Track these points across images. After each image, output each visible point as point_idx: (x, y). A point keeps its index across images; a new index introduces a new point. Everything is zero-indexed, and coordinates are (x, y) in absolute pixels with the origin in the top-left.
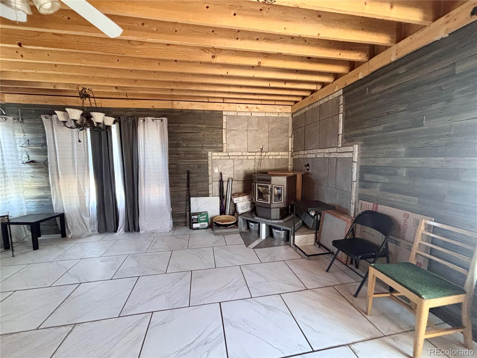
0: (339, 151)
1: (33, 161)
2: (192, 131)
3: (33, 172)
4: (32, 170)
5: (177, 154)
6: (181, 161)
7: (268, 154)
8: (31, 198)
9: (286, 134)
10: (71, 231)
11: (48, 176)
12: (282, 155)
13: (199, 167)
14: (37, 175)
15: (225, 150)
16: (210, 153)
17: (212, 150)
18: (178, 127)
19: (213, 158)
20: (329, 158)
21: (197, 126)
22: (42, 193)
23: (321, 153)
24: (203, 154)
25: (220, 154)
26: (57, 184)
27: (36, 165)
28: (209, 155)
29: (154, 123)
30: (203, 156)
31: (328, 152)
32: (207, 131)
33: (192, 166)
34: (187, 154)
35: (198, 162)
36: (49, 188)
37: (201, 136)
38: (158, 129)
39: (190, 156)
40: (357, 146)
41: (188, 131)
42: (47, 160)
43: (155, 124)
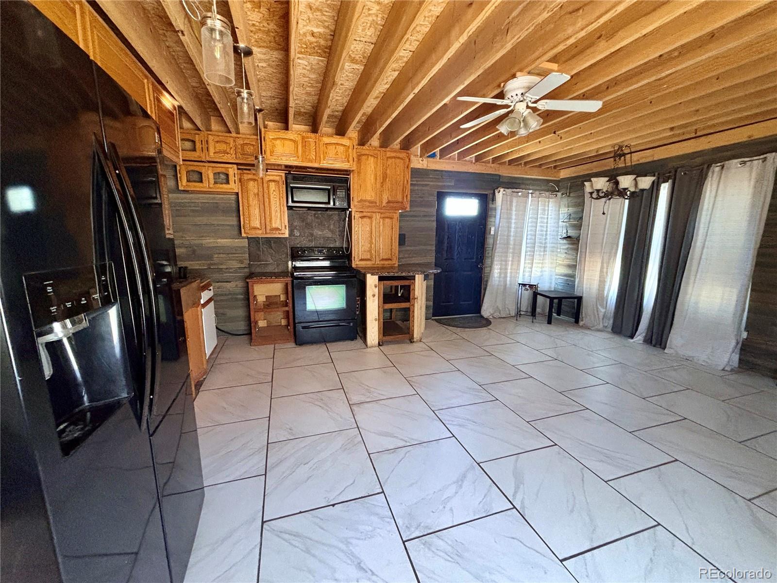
1: (569, 237)
3: (567, 249)
4: (567, 246)
8: (561, 275)
10: (584, 319)
11: (577, 254)
14: (570, 252)
22: (570, 272)
26: (583, 263)
27: (571, 241)
29: (745, 168)
36: (575, 266)
38: (753, 177)
42: (579, 237)
43: (748, 168)
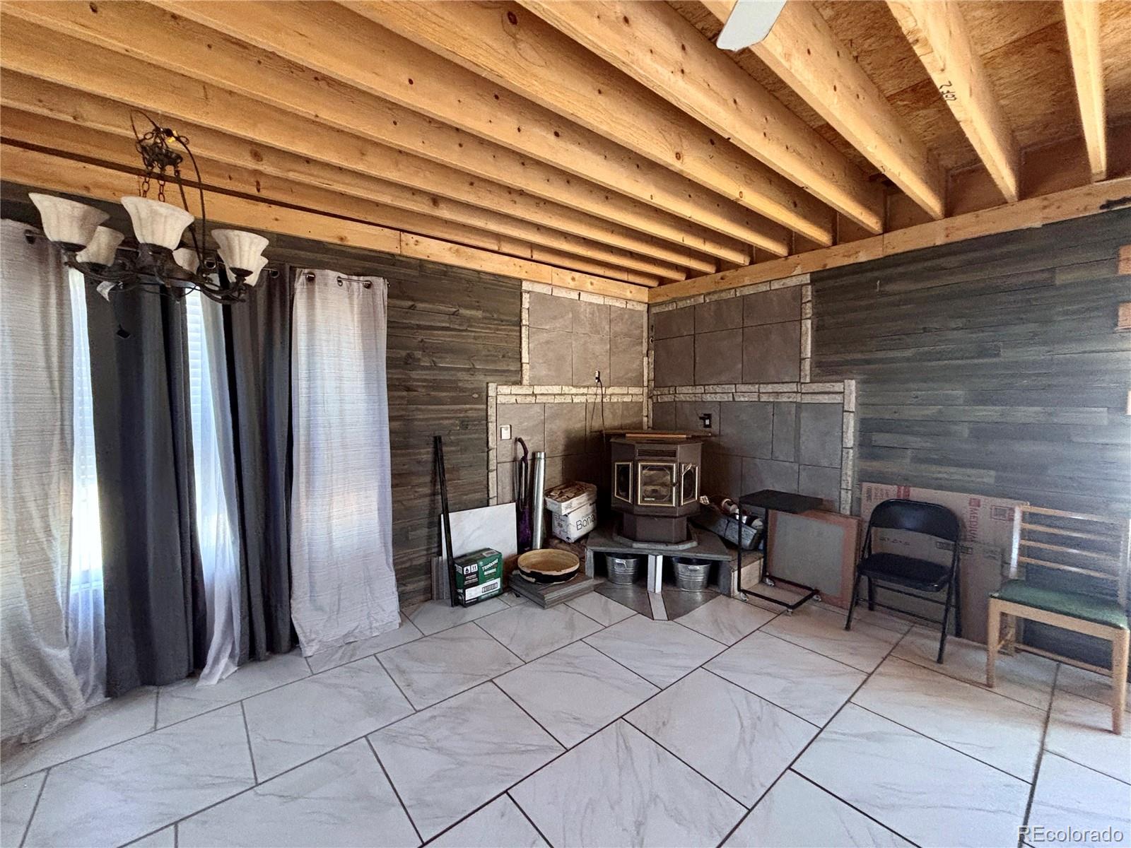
0: (803, 391)
2: (448, 325)
5: (408, 389)
6: (418, 409)
7: (610, 391)
9: (638, 348)
12: (632, 395)
13: (464, 424)
15: (526, 380)
16: (492, 386)
17: (497, 378)
18: (410, 308)
19: (501, 399)
20: (775, 404)
21: (463, 311)
23: (746, 394)
24: (473, 390)
25: (515, 390)
28: (491, 393)
29: (343, 291)
30: (476, 396)
31: (771, 391)
32: (483, 328)
33: (446, 422)
34: (435, 388)
35: (461, 411)
37: (469, 341)
38: (356, 309)
39: (444, 394)
40: (853, 382)
41: (439, 324)
43: (346, 293)
